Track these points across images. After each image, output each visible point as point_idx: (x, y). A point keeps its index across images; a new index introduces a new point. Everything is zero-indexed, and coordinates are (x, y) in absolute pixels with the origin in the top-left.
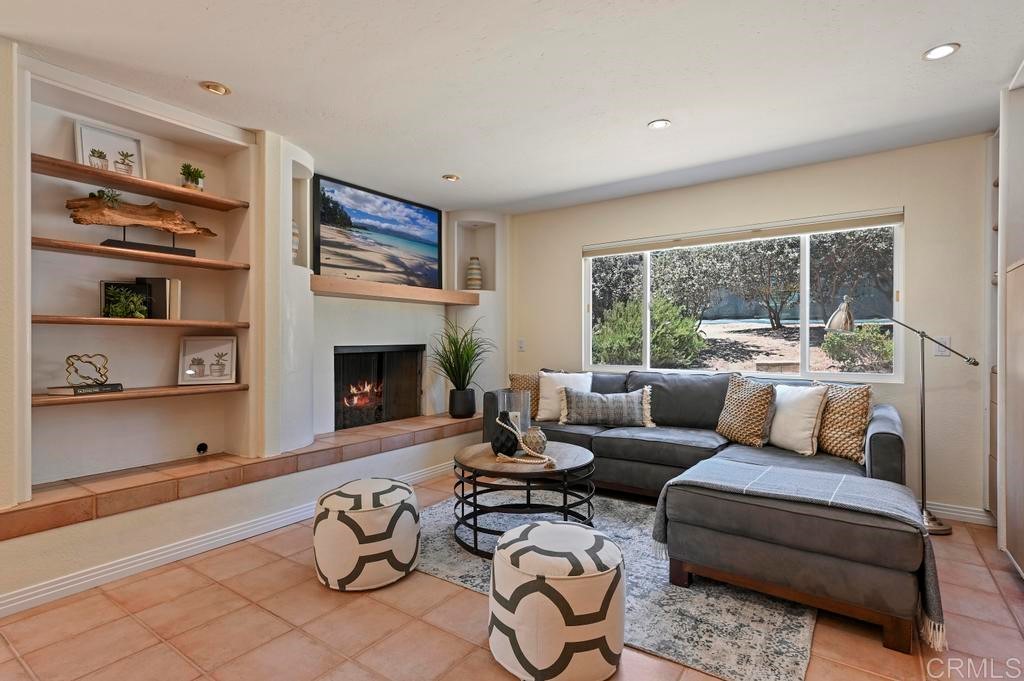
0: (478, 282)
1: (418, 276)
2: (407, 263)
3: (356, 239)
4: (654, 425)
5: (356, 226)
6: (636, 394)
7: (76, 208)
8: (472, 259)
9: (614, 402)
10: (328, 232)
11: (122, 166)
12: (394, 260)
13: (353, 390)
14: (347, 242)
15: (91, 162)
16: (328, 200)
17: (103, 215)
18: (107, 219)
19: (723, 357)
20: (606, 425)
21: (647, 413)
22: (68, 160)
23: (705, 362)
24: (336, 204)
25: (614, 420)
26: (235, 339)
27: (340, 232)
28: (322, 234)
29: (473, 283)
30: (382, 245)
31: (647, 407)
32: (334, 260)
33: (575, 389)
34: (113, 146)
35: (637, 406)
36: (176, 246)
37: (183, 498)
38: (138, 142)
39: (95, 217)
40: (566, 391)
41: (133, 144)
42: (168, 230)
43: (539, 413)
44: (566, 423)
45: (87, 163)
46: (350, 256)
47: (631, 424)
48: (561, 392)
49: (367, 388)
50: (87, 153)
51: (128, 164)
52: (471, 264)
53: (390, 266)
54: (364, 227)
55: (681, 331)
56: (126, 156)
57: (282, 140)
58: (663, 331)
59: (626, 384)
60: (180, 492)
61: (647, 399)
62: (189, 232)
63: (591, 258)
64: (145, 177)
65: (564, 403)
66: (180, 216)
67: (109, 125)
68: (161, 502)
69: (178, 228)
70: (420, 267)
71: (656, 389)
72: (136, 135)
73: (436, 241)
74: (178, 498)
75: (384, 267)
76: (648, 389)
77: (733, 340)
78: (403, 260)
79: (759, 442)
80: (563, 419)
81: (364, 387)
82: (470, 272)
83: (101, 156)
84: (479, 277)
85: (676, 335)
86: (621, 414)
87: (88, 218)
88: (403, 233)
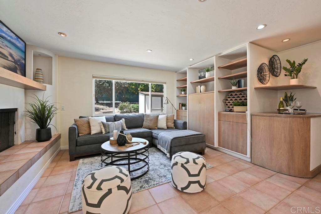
1: (18, 65)
2: (15, 58)
4: (127, 129)
6: (121, 121)
8: (38, 69)
12: (11, 55)
21: (125, 126)
31: (124, 124)
40: (102, 123)
43: (92, 132)
48: (100, 123)
53: (10, 58)
59: (115, 119)
61: (124, 122)
63: (94, 79)
65: (102, 127)
71: (126, 119)
75: (8, 58)
76: (124, 119)
78: (14, 56)
79: (157, 128)
80: (104, 132)
82: (37, 75)
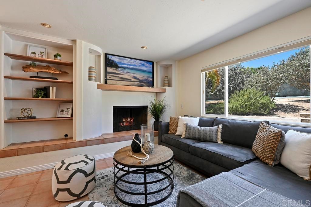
0: (167, 85)
1: (145, 83)
2: (140, 79)
3: (120, 71)
4: (222, 143)
5: (121, 67)
6: (214, 128)
7: (25, 68)
8: (165, 77)
9: (203, 131)
10: (110, 69)
11: (40, 56)
12: (135, 78)
13: (124, 120)
14: (117, 72)
15: (31, 55)
16: (110, 60)
17: (30, 69)
18: (32, 70)
19: (284, 111)
20: (200, 140)
21: (219, 137)
22: (25, 55)
23: (275, 113)
24: (113, 61)
25: (203, 138)
26: (72, 104)
27: (114, 69)
28: (108, 70)
29: (165, 85)
30: (130, 73)
31: (219, 134)
32: (112, 78)
33: (190, 124)
34: (38, 50)
35: (214, 134)
36: (53, 77)
37: (45, 152)
38: (46, 48)
39: (28, 70)
40: (186, 125)
41: (45, 49)
42: (50, 72)
43: (177, 132)
44: (184, 137)
45: (30, 56)
46: (118, 77)
47: (211, 141)
48: (184, 125)
49: (129, 120)
50: (30, 52)
51: (42, 55)
52: (165, 79)
53: (133, 80)
54: (123, 68)
55: (263, 101)
56: (42, 53)
57: (83, 42)
58: (254, 101)
59: (213, 123)
60: (44, 150)
61: (220, 130)
62: (57, 73)
64: (46, 58)
65: (185, 129)
66: (54, 68)
67: (38, 45)
68: (38, 152)
69: (53, 72)
70: (146, 80)
71: (224, 127)
72: (46, 47)
73: (152, 71)
74: (44, 152)
75: (131, 80)
76: (221, 126)
77: (290, 104)
78: (138, 78)
79: (271, 163)
80: (183, 136)
81: (128, 119)
82: (165, 81)
83: (34, 53)
84: (168, 83)
85: (260, 103)
86: (206, 136)
87: (26, 70)
88: (138, 69)
